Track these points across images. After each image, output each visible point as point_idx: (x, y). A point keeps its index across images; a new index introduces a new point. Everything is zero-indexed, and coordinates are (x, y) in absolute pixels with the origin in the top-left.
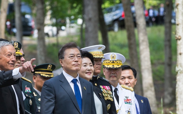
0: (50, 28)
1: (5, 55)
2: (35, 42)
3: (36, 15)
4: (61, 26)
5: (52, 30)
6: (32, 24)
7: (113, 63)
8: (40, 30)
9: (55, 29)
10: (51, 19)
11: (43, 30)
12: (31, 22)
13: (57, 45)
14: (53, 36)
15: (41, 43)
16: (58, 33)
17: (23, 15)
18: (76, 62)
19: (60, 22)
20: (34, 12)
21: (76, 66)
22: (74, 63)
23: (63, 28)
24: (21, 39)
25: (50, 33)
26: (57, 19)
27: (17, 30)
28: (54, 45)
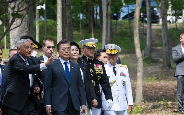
0: (171, 17)
1: (25, 48)
2: (160, 27)
3: (161, 8)
4: (179, 16)
5: (172, 18)
6: (158, 14)
7: (111, 50)
8: (164, 18)
9: (174, 17)
10: (171, 10)
11: (166, 18)
12: (158, 13)
13: (176, 29)
14: (173, 23)
15: (165, 27)
16: (176, 20)
17: (152, 8)
18: (66, 52)
19: (178, 13)
20: (160, 6)
21: (66, 55)
22: (65, 53)
23: (180, 17)
24: (151, 25)
25: (171, 21)
26: (175, 11)
27: (147, 19)
28: (174, 29)
